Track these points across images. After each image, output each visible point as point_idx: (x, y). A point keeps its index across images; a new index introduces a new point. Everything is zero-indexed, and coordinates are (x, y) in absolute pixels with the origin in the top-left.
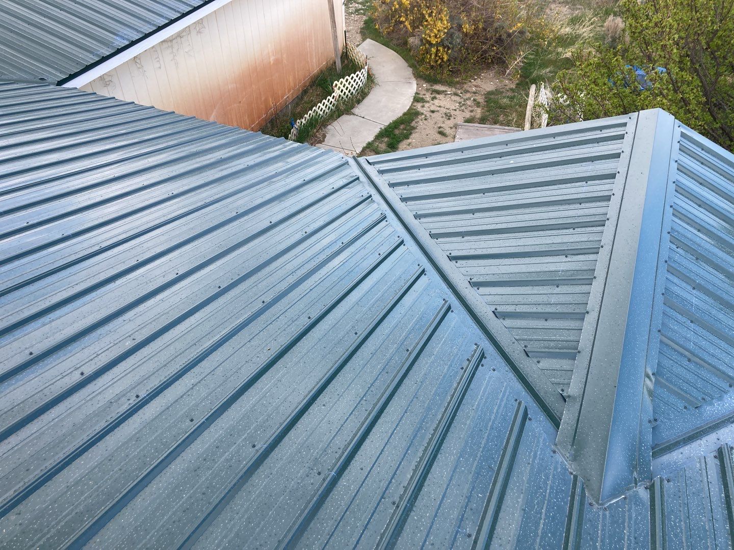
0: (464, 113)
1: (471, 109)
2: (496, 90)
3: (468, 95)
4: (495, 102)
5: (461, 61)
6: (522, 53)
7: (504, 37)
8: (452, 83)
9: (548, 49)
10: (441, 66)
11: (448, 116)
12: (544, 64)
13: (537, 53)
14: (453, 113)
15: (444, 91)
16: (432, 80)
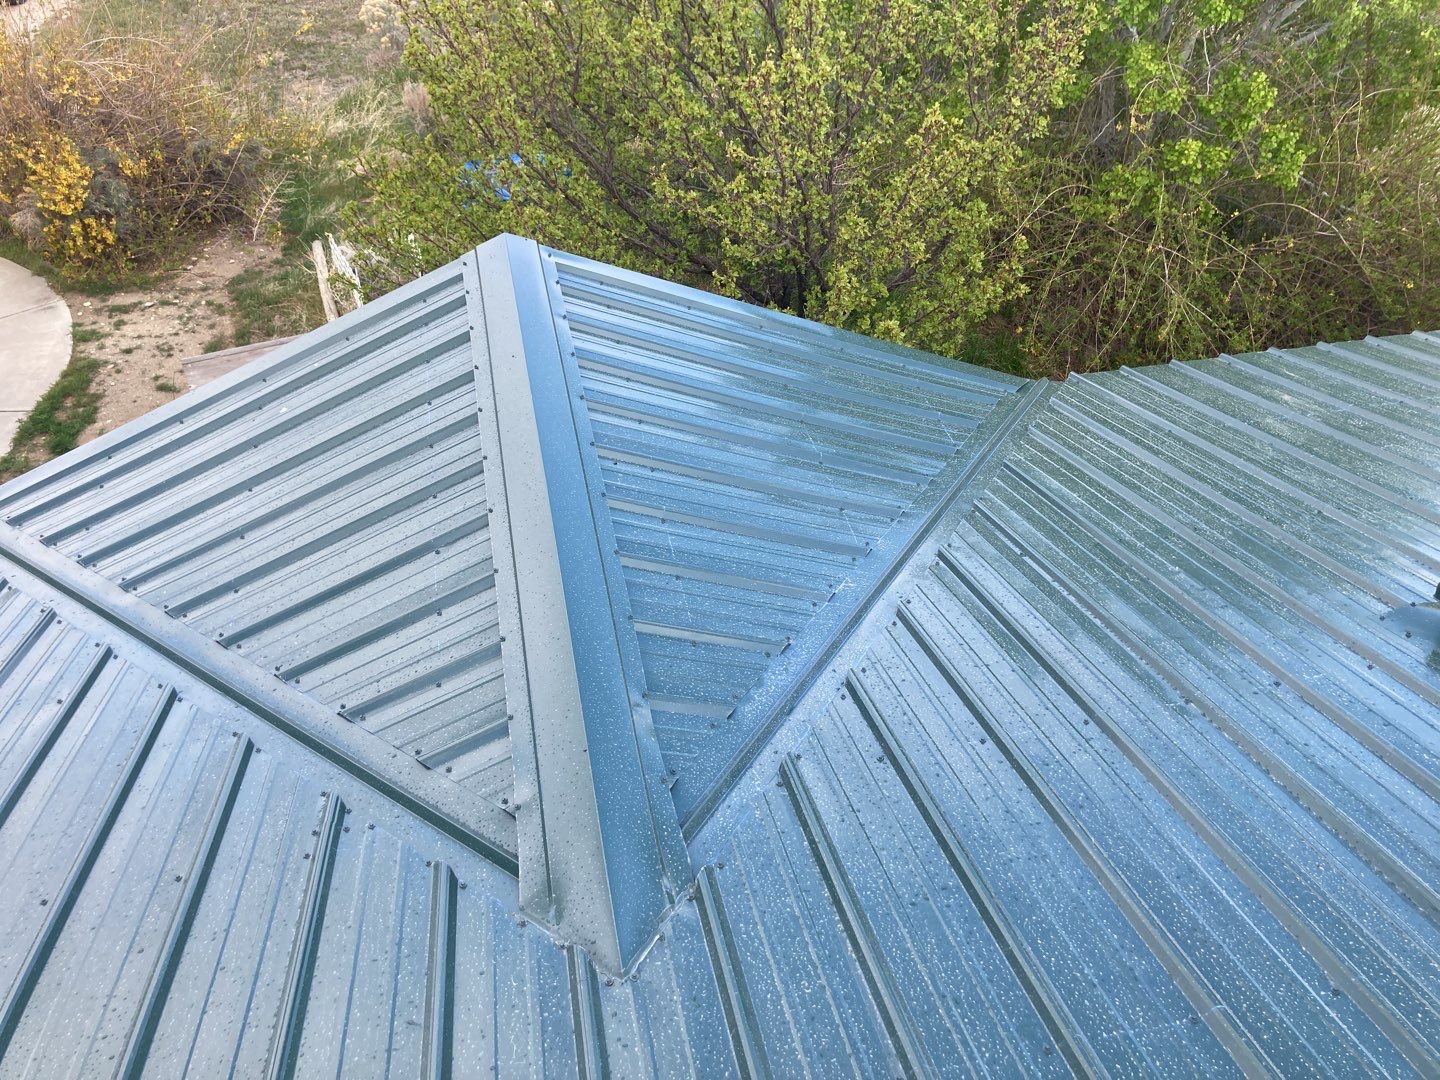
0: (197, 335)
1: (209, 322)
2: (246, 271)
3: (192, 298)
4: (252, 296)
5: (148, 234)
6: (268, 189)
7: (219, 166)
8: (146, 283)
9: (317, 168)
10: (106, 255)
11: (167, 351)
12: (320, 198)
13: (298, 180)
14: (173, 341)
15: (135, 305)
16: (99, 289)
